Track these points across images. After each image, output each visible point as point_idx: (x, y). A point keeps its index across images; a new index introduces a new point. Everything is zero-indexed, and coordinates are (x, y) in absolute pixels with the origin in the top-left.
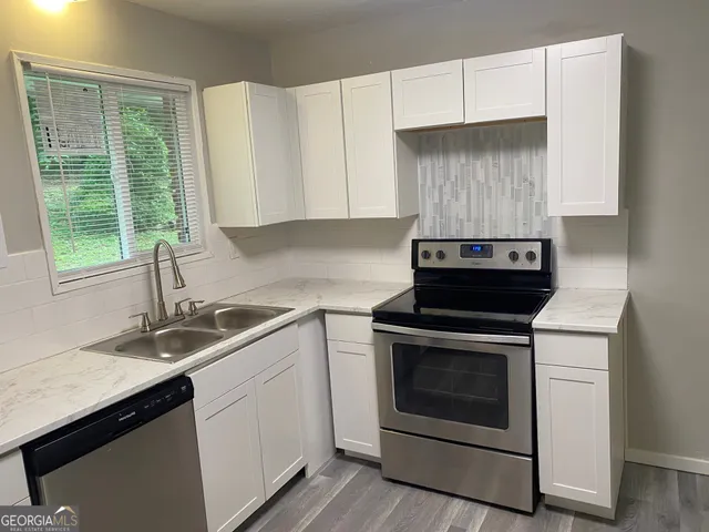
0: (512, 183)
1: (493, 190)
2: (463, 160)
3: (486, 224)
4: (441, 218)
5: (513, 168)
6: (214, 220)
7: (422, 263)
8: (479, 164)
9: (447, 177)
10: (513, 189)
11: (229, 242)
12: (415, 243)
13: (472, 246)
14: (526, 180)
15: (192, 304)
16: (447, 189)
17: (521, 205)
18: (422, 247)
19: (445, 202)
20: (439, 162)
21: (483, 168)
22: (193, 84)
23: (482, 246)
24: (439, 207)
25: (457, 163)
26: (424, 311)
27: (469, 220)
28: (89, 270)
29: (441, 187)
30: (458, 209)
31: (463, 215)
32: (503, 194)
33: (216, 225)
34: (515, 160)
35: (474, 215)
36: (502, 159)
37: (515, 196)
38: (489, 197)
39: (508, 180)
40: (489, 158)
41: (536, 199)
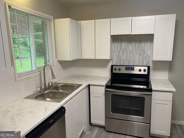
0: (139, 51)
1: (134, 52)
2: (126, 44)
3: (131, 62)
4: (119, 59)
5: (139, 47)
6: (56, 58)
7: (114, 72)
8: (130, 45)
9: (121, 48)
10: (139, 52)
11: (59, 65)
12: (112, 66)
13: (128, 67)
14: (143, 50)
15: (52, 83)
16: (121, 52)
17: (141, 57)
18: (114, 67)
19: (120, 55)
20: (119, 44)
21: (131, 47)
22: (52, 17)
23: (131, 68)
24: (118, 57)
25: (124, 45)
26: (114, 85)
27: (127, 60)
28: (25, 73)
29: (119, 51)
30: (124, 57)
31: (125, 59)
32: (137, 54)
33: (57, 60)
34: (140, 45)
35: (128, 59)
36: (137, 45)
37: (140, 54)
38: (133, 54)
39: (138, 50)
40: (133, 44)
41: (145, 55)
